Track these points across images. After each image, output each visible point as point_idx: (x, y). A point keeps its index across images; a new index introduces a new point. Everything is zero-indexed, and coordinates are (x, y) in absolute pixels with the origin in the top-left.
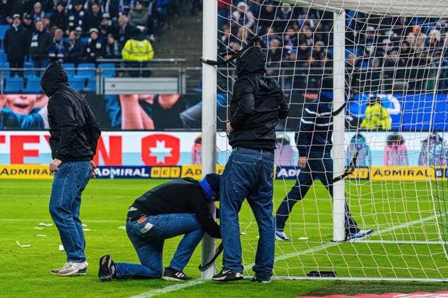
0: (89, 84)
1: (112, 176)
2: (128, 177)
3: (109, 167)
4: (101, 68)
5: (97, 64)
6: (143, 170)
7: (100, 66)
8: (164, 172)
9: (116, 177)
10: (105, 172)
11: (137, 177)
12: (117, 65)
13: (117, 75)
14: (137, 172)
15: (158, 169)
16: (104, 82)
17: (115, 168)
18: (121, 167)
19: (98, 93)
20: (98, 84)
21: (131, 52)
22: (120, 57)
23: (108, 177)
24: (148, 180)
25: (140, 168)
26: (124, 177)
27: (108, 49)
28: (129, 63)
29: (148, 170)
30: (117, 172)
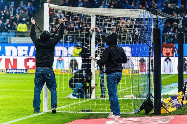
0: (6, 40)
1: (14, 73)
2: (19, 73)
3: (12, 69)
4: (10, 34)
5: (8, 32)
6: (25, 70)
7: (10, 33)
8: (32, 71)
9: (15, 73)
10: (11, 71)
11: (22, 73)
12: (16, 32)
13: (15, 36)
14: (23, 71)
15: (30, 70)
16: (11, 39)
17: (15, 69)
18: (17, 69)
19: (9, 42)
20: (9, 40)
21: (20, 28)
22: (16, 30)
23: (12, 73)
24: (27, 74)
25: (24, 70)
26: (18, 73)
27: (13, 27)
29: (26, 70)
30: (16, 71)
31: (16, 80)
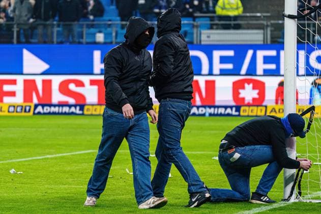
0: (188, 36)
1: (207, 114)
2: (221, 115)
3: (204, 107)
4: (199, 22)
5: (194, 18)
6: (234, 109)
7: (197, 20)
8: (252, 111)
9: (210, 115)
10: (202, 111)
11: (228, 115)
12: (212, 19)
13: (211, 27)
14: (229, 111)
15: (247, 108)
16: (200, 34)
17: (210, 107)
18: (215, 107)
19: (195, 42)
20: (195, 36)
21: (223, 8)
22: (214, 12)
23: (204, 115)
24: (239, 118)
25: (231, 107)
26: (217, 115)
27: (204, 6)
28: (221, 18)
29: (238, 109)
30: (212, 110)
31: (212, 132)
